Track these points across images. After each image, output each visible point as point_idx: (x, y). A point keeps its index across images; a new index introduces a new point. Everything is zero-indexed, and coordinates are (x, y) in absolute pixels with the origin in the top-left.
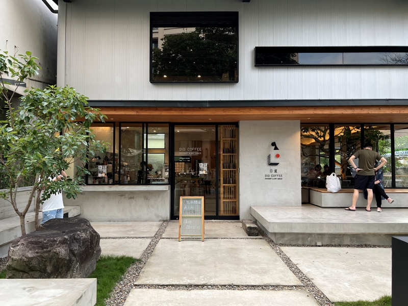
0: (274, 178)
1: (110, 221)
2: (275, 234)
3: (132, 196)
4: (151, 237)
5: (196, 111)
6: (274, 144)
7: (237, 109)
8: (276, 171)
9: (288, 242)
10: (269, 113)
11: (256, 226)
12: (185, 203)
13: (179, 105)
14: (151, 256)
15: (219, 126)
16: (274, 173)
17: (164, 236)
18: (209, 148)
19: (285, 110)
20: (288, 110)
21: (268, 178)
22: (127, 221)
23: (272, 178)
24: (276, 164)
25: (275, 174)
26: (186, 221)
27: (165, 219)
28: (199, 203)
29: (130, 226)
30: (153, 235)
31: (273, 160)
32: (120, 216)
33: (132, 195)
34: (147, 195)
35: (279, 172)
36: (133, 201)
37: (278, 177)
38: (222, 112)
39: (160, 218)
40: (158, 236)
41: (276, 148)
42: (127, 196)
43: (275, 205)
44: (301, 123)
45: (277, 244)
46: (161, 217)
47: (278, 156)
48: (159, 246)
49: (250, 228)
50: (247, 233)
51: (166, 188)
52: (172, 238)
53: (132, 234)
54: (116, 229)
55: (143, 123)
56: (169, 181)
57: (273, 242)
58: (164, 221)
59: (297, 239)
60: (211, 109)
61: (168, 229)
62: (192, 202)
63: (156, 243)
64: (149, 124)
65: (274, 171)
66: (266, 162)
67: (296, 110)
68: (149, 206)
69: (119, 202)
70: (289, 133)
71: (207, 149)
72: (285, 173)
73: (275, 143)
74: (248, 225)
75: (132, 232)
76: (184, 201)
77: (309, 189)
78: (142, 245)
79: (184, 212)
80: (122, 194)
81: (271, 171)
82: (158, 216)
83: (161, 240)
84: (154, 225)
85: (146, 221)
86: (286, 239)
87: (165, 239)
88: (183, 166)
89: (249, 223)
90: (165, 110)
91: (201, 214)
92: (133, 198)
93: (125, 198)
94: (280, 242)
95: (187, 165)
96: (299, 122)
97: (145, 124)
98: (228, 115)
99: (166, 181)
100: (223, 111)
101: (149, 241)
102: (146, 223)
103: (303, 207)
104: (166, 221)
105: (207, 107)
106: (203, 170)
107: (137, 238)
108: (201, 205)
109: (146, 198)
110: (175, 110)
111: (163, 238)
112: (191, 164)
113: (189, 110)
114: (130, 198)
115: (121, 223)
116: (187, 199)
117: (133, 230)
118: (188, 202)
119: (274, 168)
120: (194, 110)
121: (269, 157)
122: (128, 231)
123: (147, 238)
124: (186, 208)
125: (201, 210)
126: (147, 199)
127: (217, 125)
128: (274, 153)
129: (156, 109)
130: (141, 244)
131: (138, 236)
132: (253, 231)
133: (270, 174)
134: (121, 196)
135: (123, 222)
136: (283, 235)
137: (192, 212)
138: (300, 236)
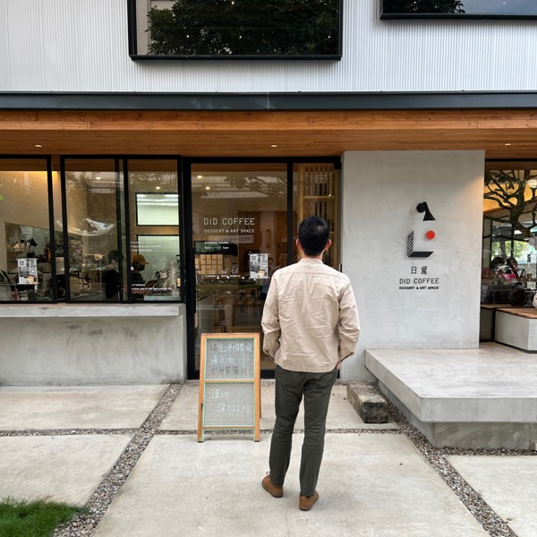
0: (419, 286)
1: (50, 384)
2: (433, 425)
3: (97, 329)
4: (134, 430)
5: (240, 120)
6: (422, 207)
7: (342, 115)
8: (424, 271)
9: (464, 442)
10: (419, 127)
11: (383, 400)
12: (213, 349)
13: (197, 105)
14: (120, 493)
15: (294, 165)
16: (419, 275)
17: (165, 426)
18: (272, 229)
19: (459, 119)
20: (467, 119)
21: (405, 285)
22: (88, 384)
23: (416, 286)
24: (426, 254)
25: (423, 276)
26: (216, 393)
27: (174, 379)
28: (249, 349)
29: (94, 397)
30: (138, 423)
31: (420, 245)
32: (73, 372)
33: (97, 327)
34: (131, 327)
35: (431, 273)
36: (101, 339)
37: (430, 285)
38: (304, 124)
39: (163, 378)
40: (151, 426)
41: (429, 217)
42: (85, 327)
43: (420, 346)
44: (486, 160)
45: (437, 449)
46: (166, 374)
47: (430, 235)
48: (147, 457)
49: (369, 405)
50: (361, 416)
51: (175, 311)
52: (184, 432)
53: (91, 420)
54: (57, 405)
55: (116, 157)
56: (181, 295)
57: (426, 441)
58: (172, 383)
59: (488, 436)
60: (277, 115)
61: (178, 405)
62: (230, 347)
63: (142, 447)
64: (130, 162)
65: (419, 271)
66: (402, 251)
67: (486, 118)
68: (136, 352)
69: (68, 342)
70: (458, 182)
71: (268, 231)
72: (446, 275)
73: (425, 203)
74: (363, 398)
75: (92, 415)
76: (212, 344)
77: (495, 310)
78: (105, 457)
79: (213, 370)
80: (73, 324)
81: (414, 270)
82: (158, 373)
83: (156, 438)
84: (147, 395)
85: (132, 383)
86: (460, 435)
87: (166, 436)
88: (220, 262)
89: (365, 392)
90: (161, 119)
91: (251, 375)
92: (100, 332)
93: (81, 332)
94: (446, 443)
95: (228, 260)
96: (481, 155)
97: (121, 162)
98: (318, 132)
99: (176, 294)
100: (308, 120)
101: (126, 440)
102: (130, 389)
103: (482, 351)
104: (177, 383)
105: (266, 111)
106: (257, 270)
107: (99, 432)
108: (252, 353)
109: (130, 333)
110: (188, 119)
111: (163, 432)
112: (237, 259)
113: (222, 119)
114: (94, 333)
115: (75, 390)
116: (219, 340)
117: (97, 408)
118: (220, 346)
119: (420, 263)
120: (234, 119)
121: (411, 238)
122: (84, 411)
123: (123, 431)
124: (216, 361)
125: (252, 366)
126: (132, 335)
127: (289, 163)
128: (421, 226)
129: (140, 114)
130: (103, 453)
131: (102, 427)
132: (375, 412)
133: (412, 277)
134: (72, 327)
135: (79, 385)
136: (452, 427)
137: (231, 371)
138: (493, 428)
